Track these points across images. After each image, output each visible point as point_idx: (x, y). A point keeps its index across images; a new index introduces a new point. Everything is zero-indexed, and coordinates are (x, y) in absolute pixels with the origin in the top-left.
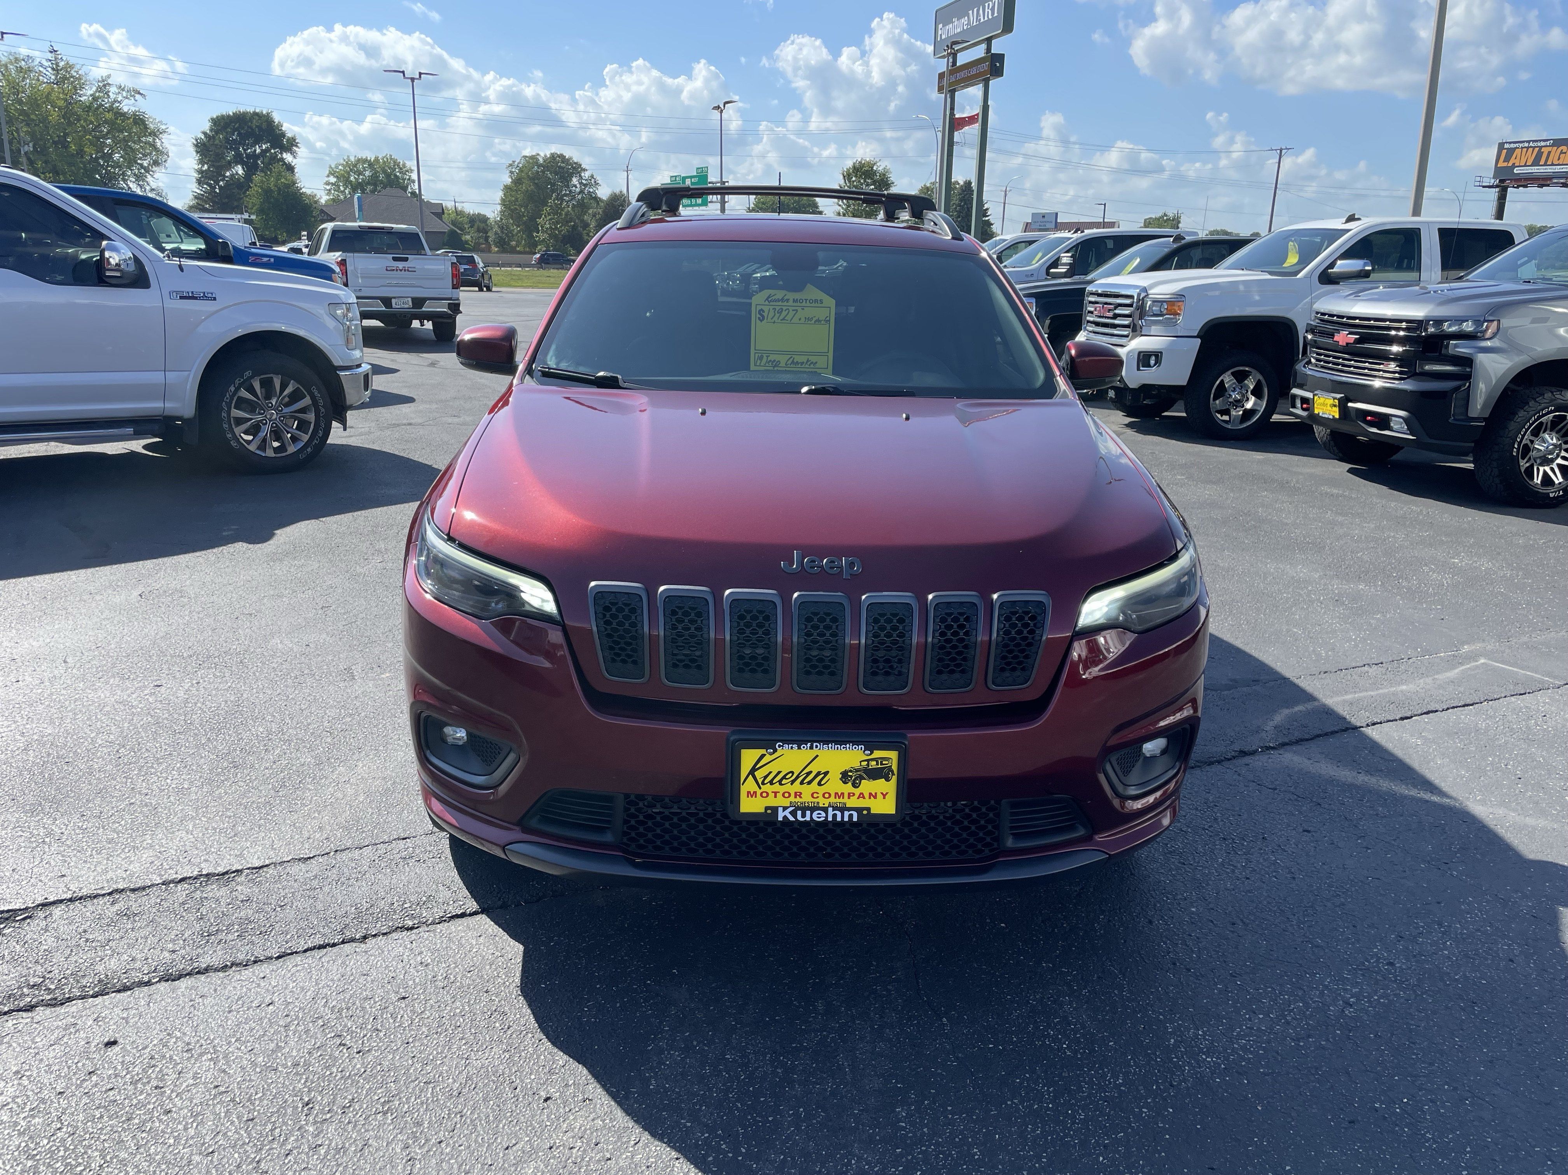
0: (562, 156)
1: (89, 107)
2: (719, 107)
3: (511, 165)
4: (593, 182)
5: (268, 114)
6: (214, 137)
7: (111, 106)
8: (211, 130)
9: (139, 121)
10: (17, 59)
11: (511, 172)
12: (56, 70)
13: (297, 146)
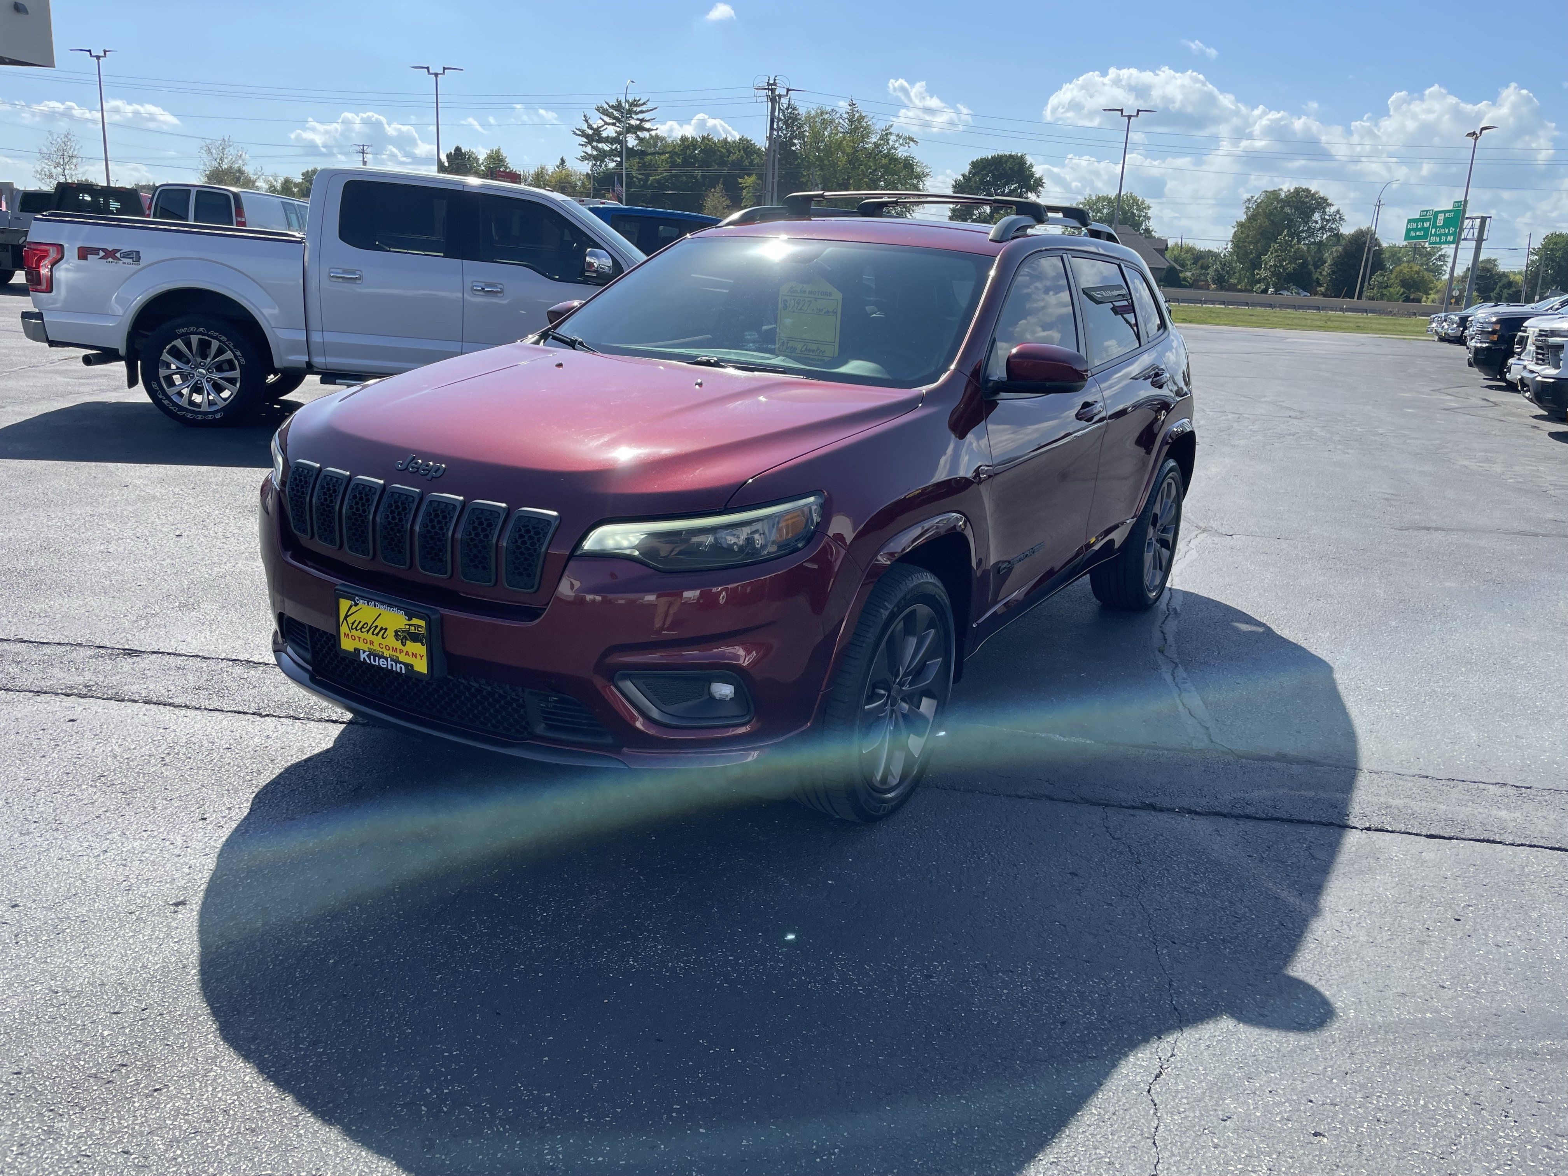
0: (1307, 191)
1: (871, 153)
2: (1474, 133)
3: (1249, 200)
4: (1338, 217)
5: (1022, 156)
6: (970, 178)
7: (888, 152)
8: (970, 173)
9: (908, 165)
10: (822, 113)
11: (1248, 208)
12: (851, 121)
13: (1042, 186)
